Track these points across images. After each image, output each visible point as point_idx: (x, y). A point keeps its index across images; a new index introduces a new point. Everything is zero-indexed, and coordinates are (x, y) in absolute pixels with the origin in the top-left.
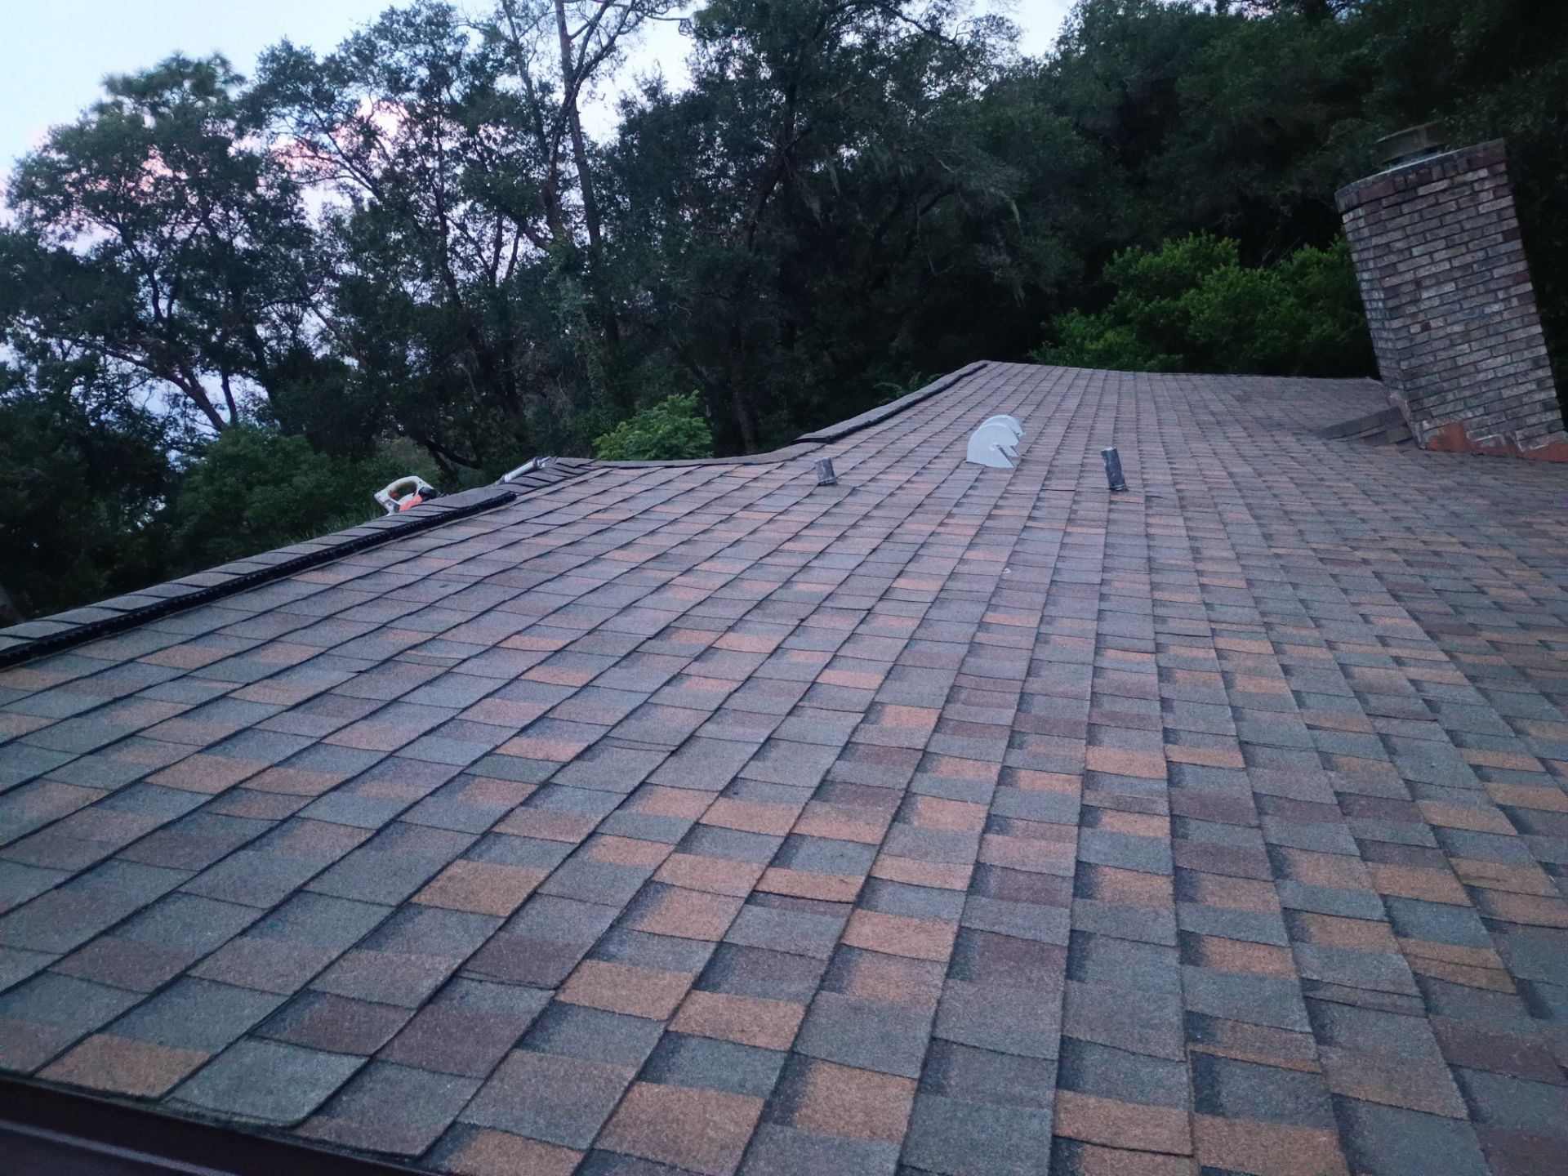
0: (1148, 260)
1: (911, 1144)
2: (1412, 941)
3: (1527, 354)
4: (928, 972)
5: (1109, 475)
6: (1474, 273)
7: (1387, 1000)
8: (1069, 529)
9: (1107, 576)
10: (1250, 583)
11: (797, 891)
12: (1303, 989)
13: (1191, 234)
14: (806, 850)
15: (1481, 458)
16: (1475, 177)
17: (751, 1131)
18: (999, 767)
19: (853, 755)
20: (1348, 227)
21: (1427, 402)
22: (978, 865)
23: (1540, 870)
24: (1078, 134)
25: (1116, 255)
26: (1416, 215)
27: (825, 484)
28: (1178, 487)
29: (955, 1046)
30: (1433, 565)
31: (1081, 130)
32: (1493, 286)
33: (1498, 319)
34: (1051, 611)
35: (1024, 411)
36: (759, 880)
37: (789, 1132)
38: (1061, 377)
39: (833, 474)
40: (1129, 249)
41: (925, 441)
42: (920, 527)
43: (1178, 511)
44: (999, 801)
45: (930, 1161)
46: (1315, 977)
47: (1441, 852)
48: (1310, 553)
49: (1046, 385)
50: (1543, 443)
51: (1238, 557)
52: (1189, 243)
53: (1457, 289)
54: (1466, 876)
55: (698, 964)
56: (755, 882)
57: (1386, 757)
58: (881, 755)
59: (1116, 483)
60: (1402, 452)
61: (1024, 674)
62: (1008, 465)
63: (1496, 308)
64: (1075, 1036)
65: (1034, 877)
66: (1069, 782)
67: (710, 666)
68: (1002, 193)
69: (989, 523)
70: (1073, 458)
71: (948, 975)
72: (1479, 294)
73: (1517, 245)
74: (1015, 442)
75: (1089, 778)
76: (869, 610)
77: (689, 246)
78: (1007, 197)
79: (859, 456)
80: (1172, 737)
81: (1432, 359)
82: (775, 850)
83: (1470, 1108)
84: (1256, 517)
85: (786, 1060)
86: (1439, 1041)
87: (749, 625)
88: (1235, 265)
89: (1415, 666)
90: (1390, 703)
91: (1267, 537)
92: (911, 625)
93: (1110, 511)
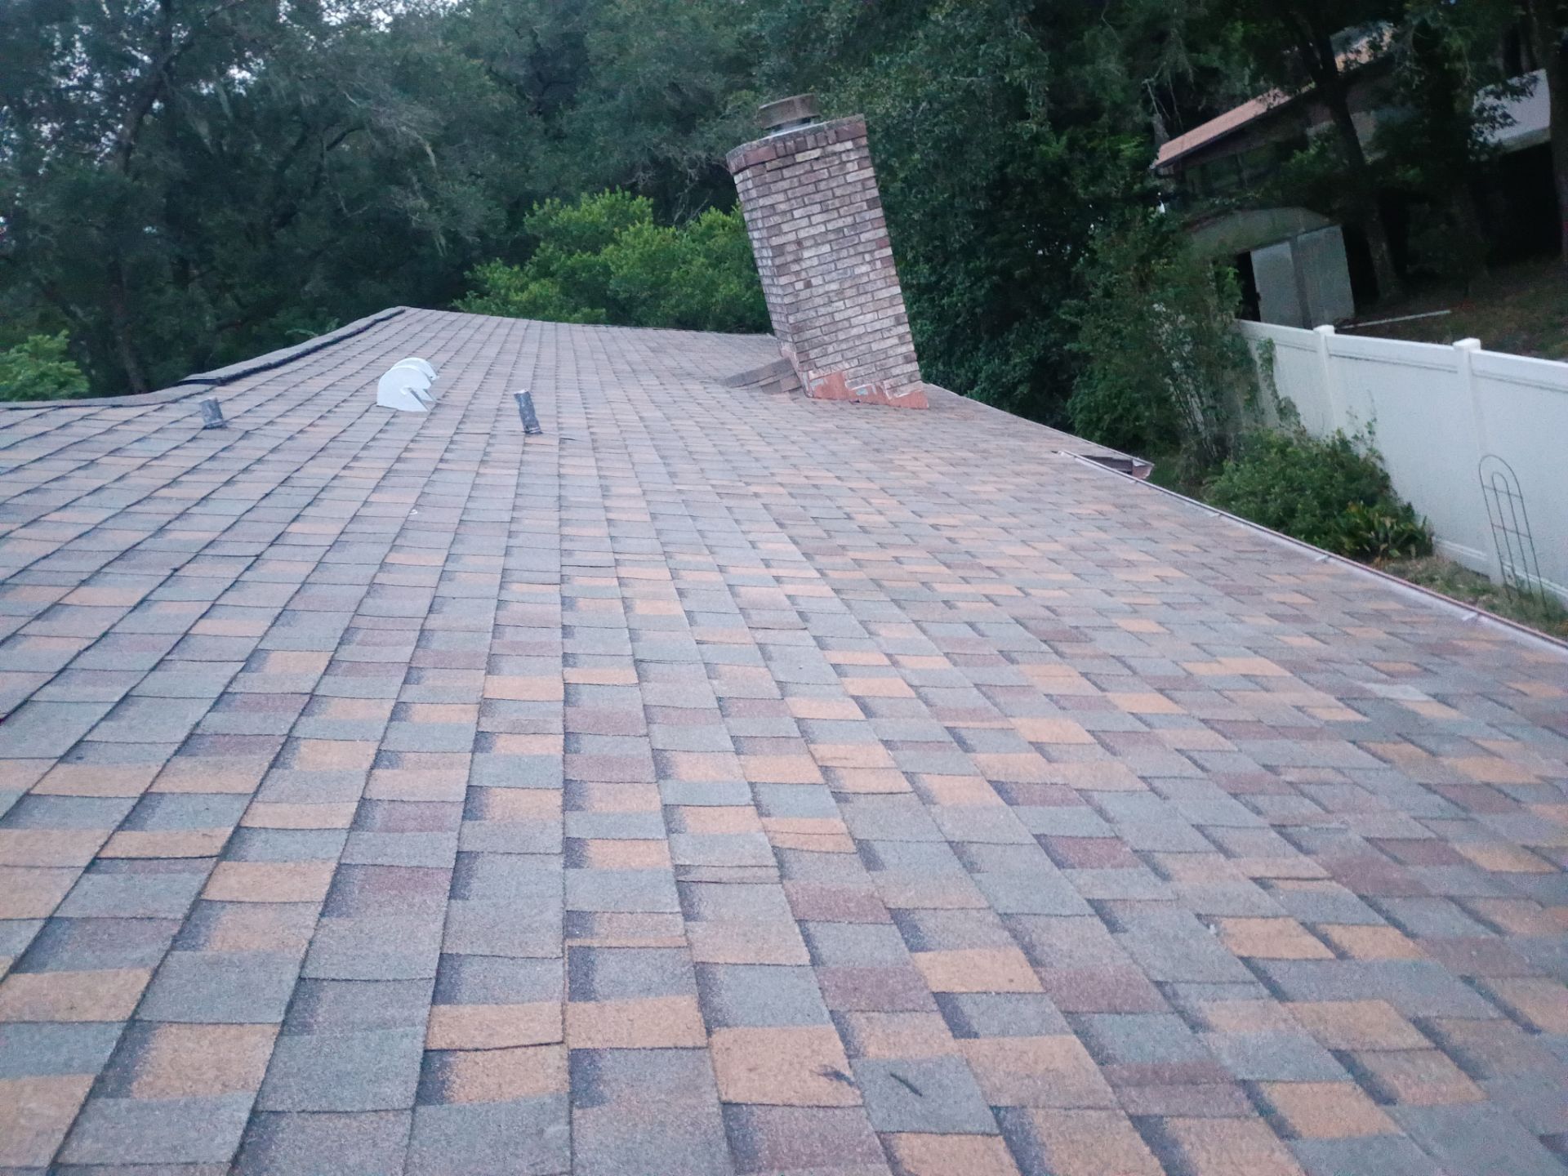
0: (567, 214)
1: (268, 1089)
2: (773, 819)
3: (890, 312)
4: (300, 914)
5: (523, 419)
6: (845, 237)
7: (748, 873)
8: (482, 471)
9: (515, 514)
10: (654, 516)
11: (149, 853)
12: (676, 875)
13: (607, 190)
14: (166, 807)
15: (858, 405)
16: (842, 149)
17: (77, 1111)
18: (393, 703)
19: (229, 705)
20: (739, 188)
21: (813, 354)
22: (363, 801)
23: (881, 747)
24: (491, 79)
25: (535, 206)
26: (795, 180)
27: (212, 428)
28: (592, 430)
29: (325, 983)
30: (812, 496)
31: (495, 76)
32: (861, 249)
33: (865, 279)
34: (458, 549)
35: (442, 357)
36: (102, 847)
37: (124, 1103)
38: (482, 325)
39: (220, 416)
40: (548, 201)
41: (332, 385)
42: (319, 472)
43: (591, 452)
44: (391, 735)
45: (289, 1101)
46: (688, 863)
47: (803, 740)
48: (710, 488)
49: (465, 334)
50: (904, 392)
51: (644, 493)
52: (606, 199)
53: (832, 250)
54: (822, 759)
55: (19, 946)
56: (98, 849)
57: (763, 664)
58: (261, 703)
59: (531, 427)
60: (793, 399)
61: (427, 609)
62: (420, 408)
63: (865, 269)
64: (454, 952)
65: (422, 806)
66: (465, 711)
67: (56, 624)
68: (415, 134)
69: (398, 466)
70: (489, 402)
71: (322, 915)
72: (850, 256)
73: (878, 212)
74: (428, 385)
75: (485, 706)
76: (258, 557)
77: (48, 165)
78: (421, 140)
79: (254, 399)
80: (571, 660)
81: (814, 314)
82: (126, 813)
83: (812, 955)
84: (662, 457)
85: (125, 1029)
86: (790, 902)
87: (108, 578)
88: (650, 223)
89: (792, 583)
90: (767, 617)
91: (672, 475)
92: (306, 569)
93: (523, 453)
